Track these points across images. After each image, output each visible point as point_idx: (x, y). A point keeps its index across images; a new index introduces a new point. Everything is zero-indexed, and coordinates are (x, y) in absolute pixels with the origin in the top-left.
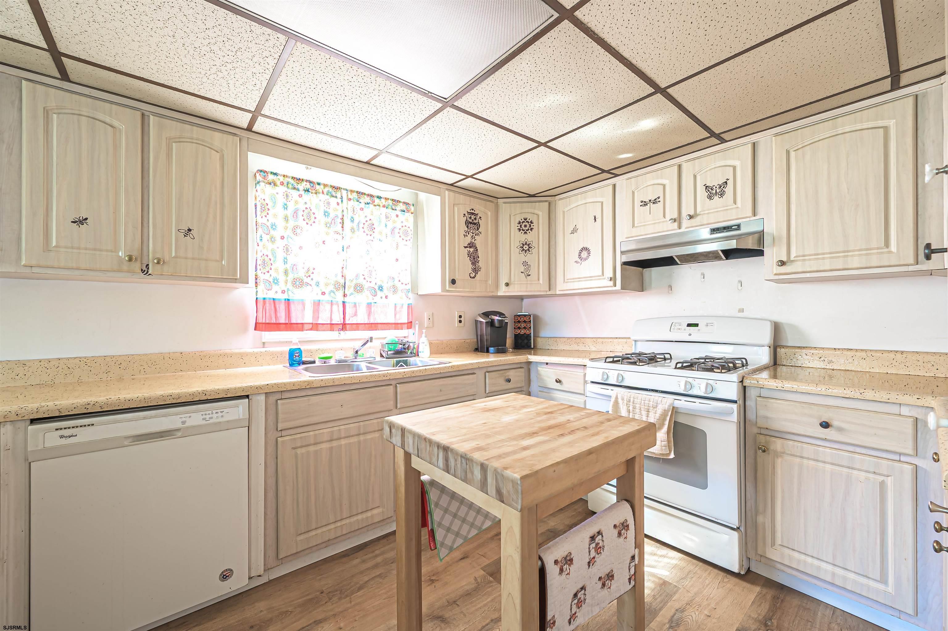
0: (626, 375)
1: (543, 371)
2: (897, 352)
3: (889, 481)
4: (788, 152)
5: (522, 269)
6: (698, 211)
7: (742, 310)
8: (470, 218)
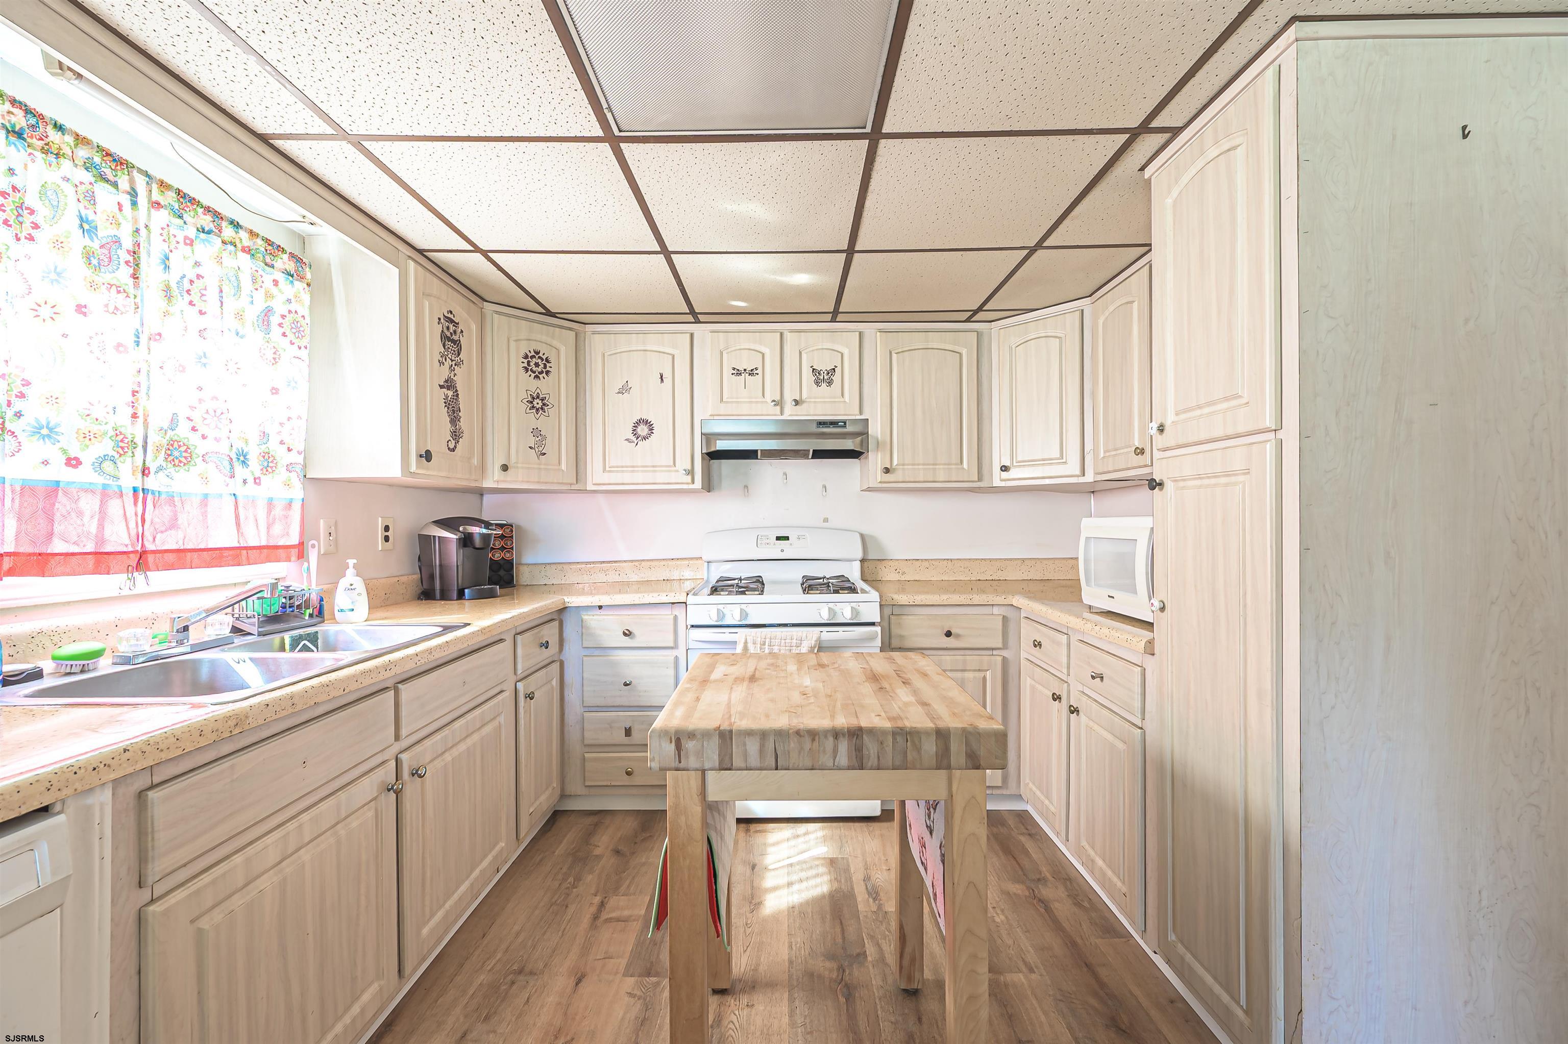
0: (750, 609)
1: (593, 620)
2: (948, 560)
3: (988, 674)
4: (891, 353)
5: (532, 441)
6: (804, 396)
7: (826, 520)
8: (448, 328)
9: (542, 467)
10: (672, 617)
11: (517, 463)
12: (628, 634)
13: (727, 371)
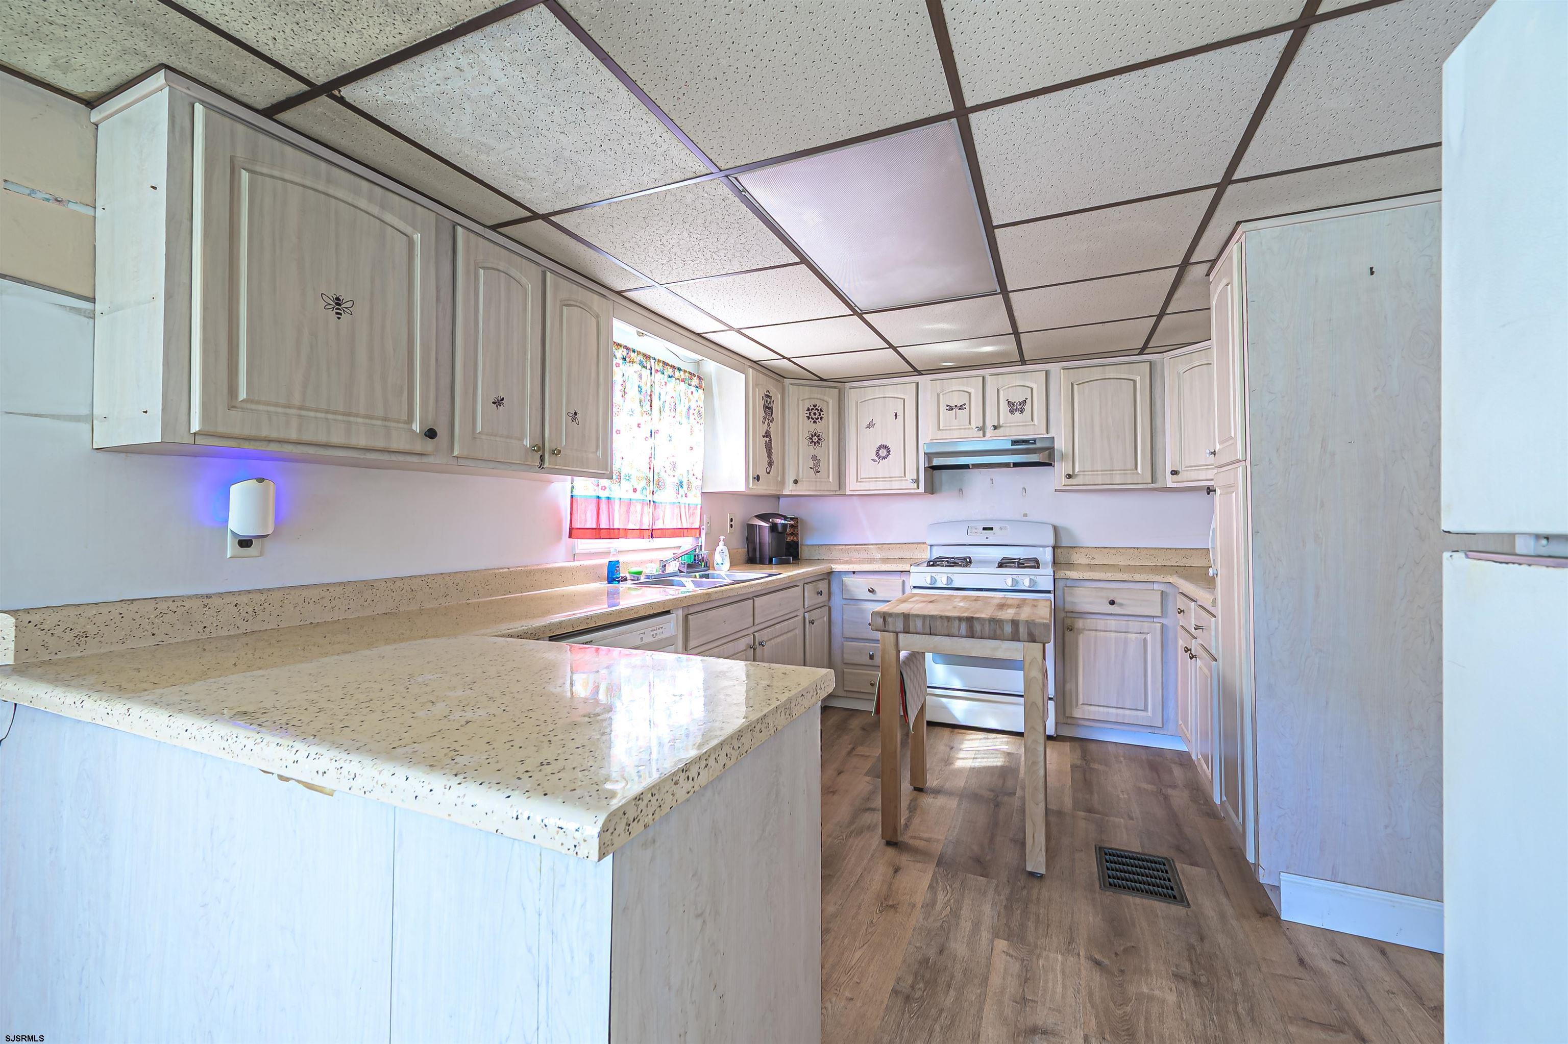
0: (954, 577)
1: (848, 580)
3: (1149, 637)
4: (1072, 385)
5: (811, 464)
6: (1001, 423)
7: (1025, 515)
8: (767, 401)
9: (818, 480)
10: (901, 581)
11: (803, 478)
12: (872, 591)
13: (943, 407)
